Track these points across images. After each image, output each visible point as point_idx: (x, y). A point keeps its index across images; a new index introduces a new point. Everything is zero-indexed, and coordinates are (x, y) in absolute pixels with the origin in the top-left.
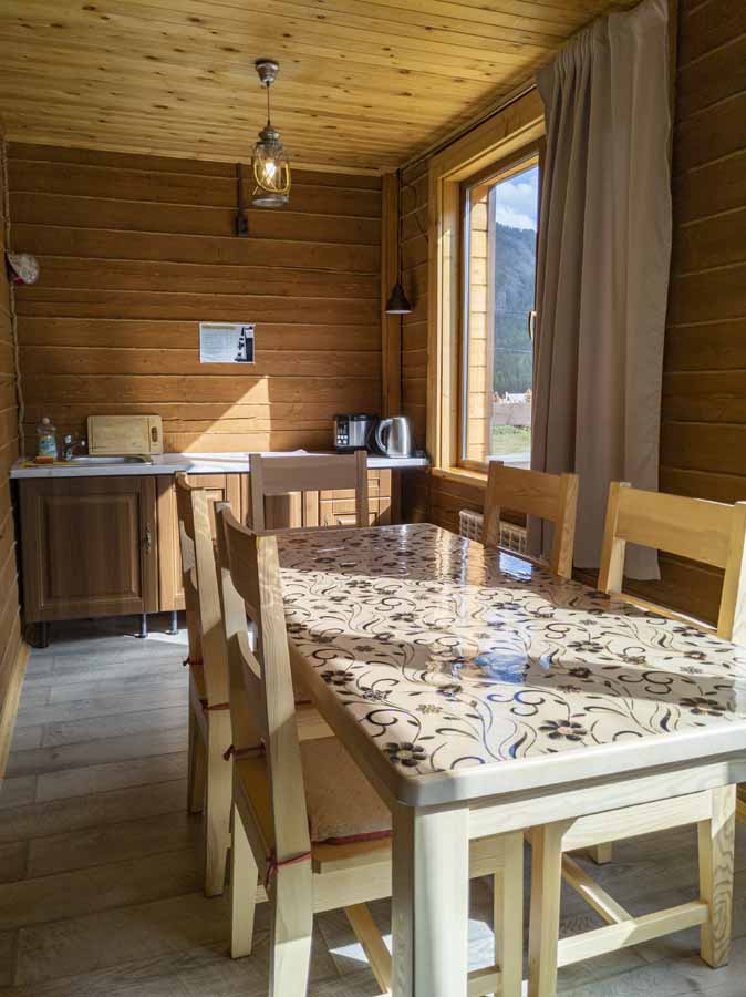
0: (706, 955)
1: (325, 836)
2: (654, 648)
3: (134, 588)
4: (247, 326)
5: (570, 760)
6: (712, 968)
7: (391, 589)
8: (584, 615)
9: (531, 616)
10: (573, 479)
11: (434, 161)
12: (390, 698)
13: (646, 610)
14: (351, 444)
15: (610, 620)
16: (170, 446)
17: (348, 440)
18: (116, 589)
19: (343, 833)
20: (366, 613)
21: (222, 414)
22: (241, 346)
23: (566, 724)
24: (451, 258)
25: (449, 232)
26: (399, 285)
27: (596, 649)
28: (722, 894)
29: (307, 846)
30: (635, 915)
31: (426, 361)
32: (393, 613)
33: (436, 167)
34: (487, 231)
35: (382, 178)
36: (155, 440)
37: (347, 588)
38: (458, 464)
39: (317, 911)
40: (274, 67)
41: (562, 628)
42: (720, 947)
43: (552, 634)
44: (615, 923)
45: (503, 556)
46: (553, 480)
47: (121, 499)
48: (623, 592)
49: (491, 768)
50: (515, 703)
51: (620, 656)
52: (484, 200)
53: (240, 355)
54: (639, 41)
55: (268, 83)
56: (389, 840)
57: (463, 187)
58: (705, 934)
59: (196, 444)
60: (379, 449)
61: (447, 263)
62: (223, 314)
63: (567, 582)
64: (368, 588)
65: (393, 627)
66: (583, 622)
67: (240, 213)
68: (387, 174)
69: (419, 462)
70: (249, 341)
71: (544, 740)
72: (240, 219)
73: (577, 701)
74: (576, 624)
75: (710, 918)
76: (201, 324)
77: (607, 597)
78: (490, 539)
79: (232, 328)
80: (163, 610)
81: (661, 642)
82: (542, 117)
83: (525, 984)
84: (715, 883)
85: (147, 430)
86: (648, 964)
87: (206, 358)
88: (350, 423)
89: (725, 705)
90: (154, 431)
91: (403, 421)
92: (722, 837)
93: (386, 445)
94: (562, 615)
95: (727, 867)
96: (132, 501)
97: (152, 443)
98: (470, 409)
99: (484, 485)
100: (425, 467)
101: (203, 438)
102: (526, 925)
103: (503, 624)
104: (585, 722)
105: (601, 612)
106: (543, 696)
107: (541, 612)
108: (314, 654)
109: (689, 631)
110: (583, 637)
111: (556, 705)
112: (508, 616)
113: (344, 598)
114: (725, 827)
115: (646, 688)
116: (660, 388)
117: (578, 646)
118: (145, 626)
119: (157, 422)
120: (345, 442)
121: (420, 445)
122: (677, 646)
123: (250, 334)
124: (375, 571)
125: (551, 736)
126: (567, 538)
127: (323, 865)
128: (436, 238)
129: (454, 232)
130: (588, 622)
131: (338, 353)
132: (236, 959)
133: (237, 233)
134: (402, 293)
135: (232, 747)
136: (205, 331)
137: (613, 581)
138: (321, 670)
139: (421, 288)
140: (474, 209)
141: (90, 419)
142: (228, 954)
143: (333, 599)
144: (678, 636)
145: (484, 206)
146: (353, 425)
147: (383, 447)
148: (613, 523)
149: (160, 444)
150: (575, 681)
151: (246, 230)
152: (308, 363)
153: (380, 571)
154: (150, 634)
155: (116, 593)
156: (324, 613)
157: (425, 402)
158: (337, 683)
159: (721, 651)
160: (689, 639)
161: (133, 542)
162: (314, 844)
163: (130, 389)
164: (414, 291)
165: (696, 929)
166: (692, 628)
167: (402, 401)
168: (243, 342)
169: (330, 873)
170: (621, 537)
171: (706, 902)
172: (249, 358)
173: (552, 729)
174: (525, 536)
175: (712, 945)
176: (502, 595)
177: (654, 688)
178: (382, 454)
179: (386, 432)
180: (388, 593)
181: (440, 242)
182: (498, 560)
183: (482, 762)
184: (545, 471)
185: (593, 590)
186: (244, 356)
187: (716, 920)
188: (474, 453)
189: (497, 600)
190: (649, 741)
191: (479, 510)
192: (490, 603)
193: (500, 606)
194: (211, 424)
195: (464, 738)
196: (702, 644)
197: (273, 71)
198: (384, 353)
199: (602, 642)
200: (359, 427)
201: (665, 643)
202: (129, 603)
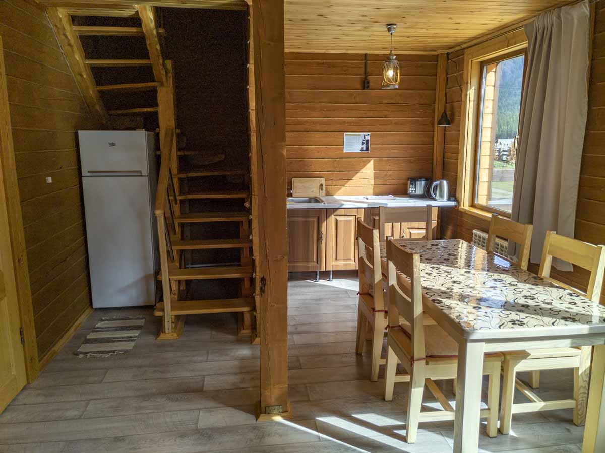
0: (575, 422)
1: (430, 354)
2: (557, 300)
3: (315, 259)
4: (367, 133)
5: (518, 331)
6: (577, 426)
7: (449, 271)
8: (531, 286)
9: (508, 285)
10: (531, 227)
11: (467, 52)
12: (456, 309)
13: (557, 285)
14: (417, 193)
15: (541, 288)
16: (328, 192)
17: (415, 191)
18: (307, 260)
19: (435, 354)
20: (441, 280)
21: (354, 176)
22: (363, 143)
23: (518, 321)
24: (474, 101)
25: (473, 88)
26: (445, 112)
27: (533, 298)
28: (582, 397)
29: (424, 357)
30: (545, 400)
31: (457, 153)
32: (451, 280)
33: (468, 55)
34: (494, 86)
35: (438, 55)
36: (322, 190)
37: (431, 269)
38: (473, 205)
39: (426, 378)
40: (395, 26)
41: (521, 290)
42: (581, 418)
43: (515, 292)
44: (536, 402)
45: (496, 257)
46: (520, 226)
47: (311, 219)
48: (550, 277)
49: (492, 331)
50: (501, 314)
51: (542, 302)
52: (494, 70)
53: (362, 148)
54: (576, 21)
55: (391, 34)
56: (457, 358)
57: (482, 64)
58: (575, 412)
59: (340, 192)
60: (431, 196)
61: (472, 103)
62: (355, 128)
63: (525, 272)
64: (439, 270)
65: (453, 286)
66: (529, 288)
67: (365, 78)
68: (441, 54)
69: (452, 203)
70: (367, 141)
71: (510, 325)
72: (366, 81)
73: (523, 316)
74: (525, 288)
75: (577, 406)
76: (345, 133)
77: (541, 279)
78: (491, 249)
79: (360, 135)
80: (327, 270)
81: (560, 298)
82: (527, 42)
83: (499, 422)
84: (579, 392)
85: (318, 185)
86: (550, 422)
87: (346, 149)
88: (417, 182)
89: (578, 320)
90: (321, 185)
91: (445, 183)
92: (583, 374)
93: (435, 194)
94: (521, 285)
95: (585, 387)
96: (315, 220)
97: (320, 191)
98: (481, 177)
99: (490, 220)
100: (456, 206)
101: (344, 188)
102: (500, 404)
103: (496, 287)
104: (525, 321)
105: (537, 285)
106: (511, 312)
107: (512, 283)
108: (426, 293)
109: (573, 295)
110: (529, 294)
111: (514, 316)
112: (498, 284)
113: (431, 273)
114: (585, 371)
115: (550, 313)
116: (578, 183)
117: (526, 297)
118: (318, 276)
119: (323, 181)
120: (414, 192)
121: (453, 194)
122: (565, 299)
123: (368, 137)
124: (440, 262)
125: (513, 324)
126: (526, 252)
127: (430, 363)
128: (467, 91)
129: (476, 88)
130: (531, 289)
131: (411, 146)
132: (387, 401)
133: (364, 88)
134: (446, 116)
135: (388, 325)
136: (347, 137)
137: (546, 272)
138: (431, 299)
139: (457, 114)
140: (488, 75)
141: (293, 179)
142: (384, 399)
143: (427, 273)
144: (568, 297)
145: (494, 73)
146: (418, 183)
147: (434, 196)
148: (547, 247)
149: (324, 191)
150: (523, 309)
151: (368, 87)
152: (396, 151)
153: (443, 262)
154: (320, 280)
155: (307, 261)
156: (425, 279)
157: (457, 173)
158: (437, 303)
159: (584, 303)
160: (572, 297)
161: (315, 238)
162: (426, 356)
163: (311, 166)
164: (453, 115)
165: (571, 410)
166: (574, 294)
167: (443, 170)
168: (364, 141)
169: (432, 365)
170: (551, 254)
171: (575, 400)
172: (367, 149)
173: (513, 322)
174: (507, 246)
175: (578, 417)
176: (496, 276)
177: (552, 313)
178: (434, 199)
179: (436, 187)
180: (448, 272)
181: (468, 93)
182: (493, 259)
183: (490, 328)
184: (518, 221)
185: (536, 276)
186: (364, 149)
187: (579, 407)
188: (482, 200)
189: (494, 277)
190: (546, 328)
191: (486, 231)
192: (491, 279)
193: (495, 280)
194: (347, 182)
195: (482, 322)
196: (577, 300)
197: (394, 28)
198: (435, 145)
199: (536, 296)
200: (421, 184)
201: (562, 298)
202: (312, 265)
